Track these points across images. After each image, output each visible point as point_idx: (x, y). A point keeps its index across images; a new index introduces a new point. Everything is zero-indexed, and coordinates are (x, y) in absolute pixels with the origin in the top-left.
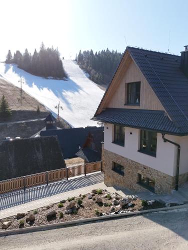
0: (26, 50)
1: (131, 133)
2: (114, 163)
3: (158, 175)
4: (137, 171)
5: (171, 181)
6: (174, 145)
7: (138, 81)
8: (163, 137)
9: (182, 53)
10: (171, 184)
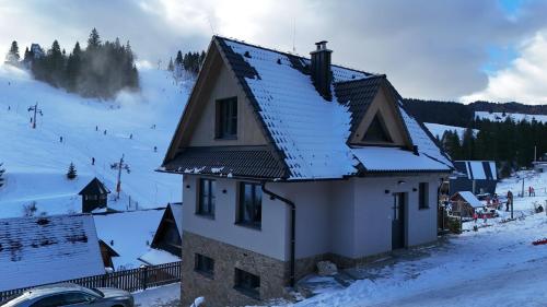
0: (56, 44)
1: (225, 191)
2: (199, 257)
3: (265, 265)
4: (234, 263)
5: (281, 271)
6: (284, 203)
7: (234, 95)
8: (263, 188)
9: (312, 54)
10: (282, 275)
